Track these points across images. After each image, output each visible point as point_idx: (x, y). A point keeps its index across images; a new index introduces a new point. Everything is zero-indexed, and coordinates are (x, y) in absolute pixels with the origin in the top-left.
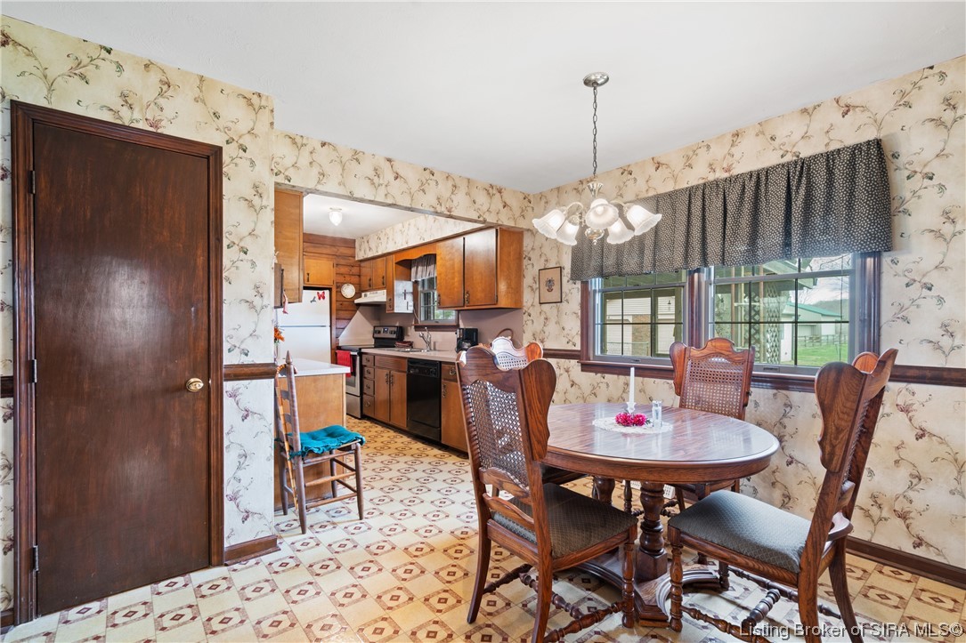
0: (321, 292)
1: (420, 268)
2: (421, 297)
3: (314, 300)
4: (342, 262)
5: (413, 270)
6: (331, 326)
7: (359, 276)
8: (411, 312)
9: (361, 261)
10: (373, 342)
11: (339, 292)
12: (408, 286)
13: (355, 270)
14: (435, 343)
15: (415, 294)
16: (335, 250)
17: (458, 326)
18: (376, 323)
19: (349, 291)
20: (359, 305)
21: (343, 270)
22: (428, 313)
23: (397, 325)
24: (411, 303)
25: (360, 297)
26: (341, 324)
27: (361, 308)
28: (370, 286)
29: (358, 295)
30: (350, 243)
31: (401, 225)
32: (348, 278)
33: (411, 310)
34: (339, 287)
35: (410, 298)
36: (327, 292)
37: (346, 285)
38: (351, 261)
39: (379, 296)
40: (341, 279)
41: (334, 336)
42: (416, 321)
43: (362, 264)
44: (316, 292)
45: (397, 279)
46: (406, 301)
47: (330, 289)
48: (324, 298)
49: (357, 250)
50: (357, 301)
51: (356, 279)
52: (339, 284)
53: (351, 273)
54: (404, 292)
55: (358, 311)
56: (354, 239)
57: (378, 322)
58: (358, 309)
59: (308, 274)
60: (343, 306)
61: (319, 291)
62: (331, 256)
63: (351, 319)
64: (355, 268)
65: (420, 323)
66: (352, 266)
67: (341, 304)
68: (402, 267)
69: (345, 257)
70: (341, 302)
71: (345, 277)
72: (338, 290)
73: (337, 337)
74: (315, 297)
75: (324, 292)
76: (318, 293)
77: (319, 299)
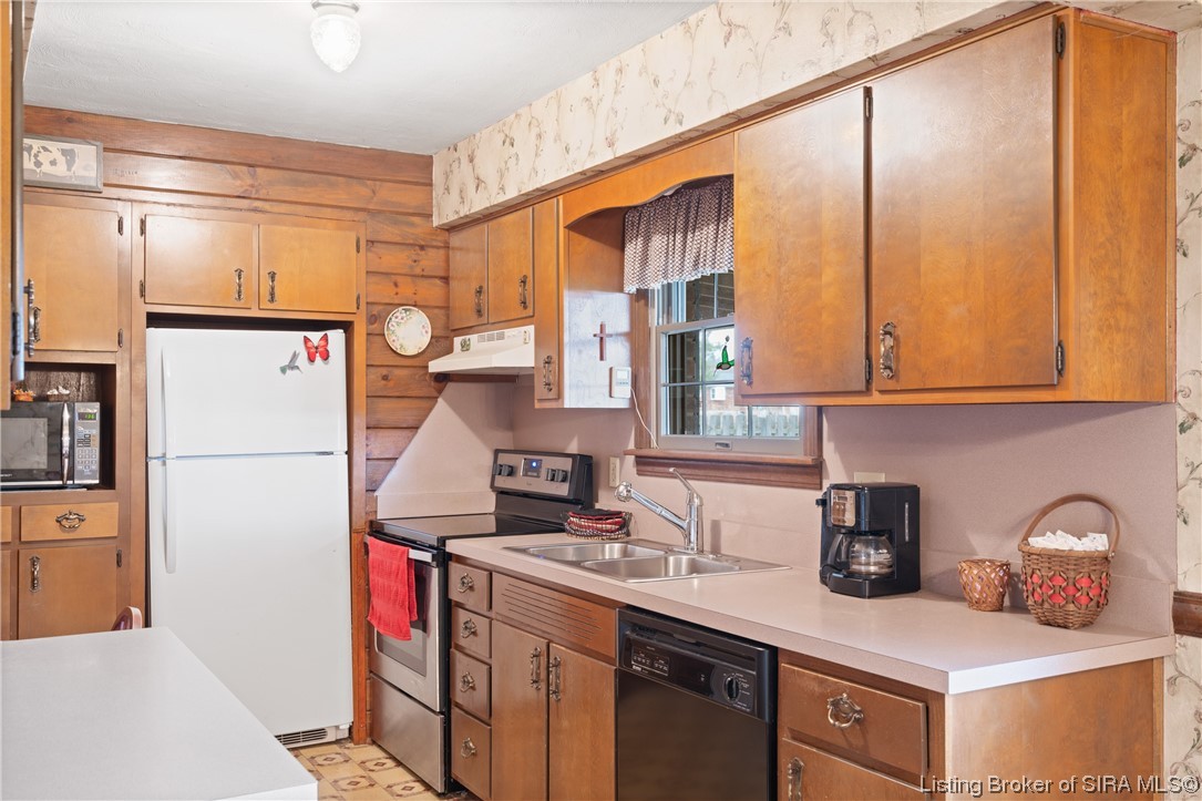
0: (315, 337)
1: (658, 241)
2: (660, 351)
3: (292, 366)
4: (389, 232)
5: (633, 249)
6: (349, 453)
7: (446, 279)
8: (624, 404)
9: (452, 228)
10: (490, 504)
11: (377, 336)
12: (613, 310)
13: (432, 260)
14: (716, 526)
15: (638, 337)
16: (364, 191)
18: (503, 439)
19: (410, 332)
20: (443, 378)
21: (393, 259)
22: (685, 411)
23: (573, 448)
24: (624, 374)
25: (449, 350)
26: (382, 444)
27: (451, 387)
28: (479, 312)
29: (441, 343)
30: (417, 169)
31: (587, 79)
32: (407, 289)
33: (622, 397)
34: (377, 319)
35: (619, 352)
36: (336, 338)
37: (399, 312)
38: (418, 229)
39: (512, 349)
40: (383, 292)
41: (359, 486)
42: (642, 438)
43: (456, 240)
44: (299, 335)
45: (571, 287)
46: (605, 365)
47: (346, 326)
48: (326, 356)
49: (438, 190)
50: (436, 366)
51: (434, 291)
52: (376, 310)
53: (418, 271)
54: (598, 332)
55: (440, 400)
56: (427, 153)
57: (510, 434)
58: (440, 392)
59: (273, 276)
60: (391, 384)
61: (309, 334)
62: (349, 215)
63: (417, 428)
64: (432, 252)
65: (655, 449)
66: (422, 248)
67: (385, 378)
68: (591, 237)
69: (398, 215)
70: (384, 371)
71: (396, 285)
72: (374, 328)
73: (370, 490)
74: (295, 356)
75: (325, 338)
76: (306, 340)
77: (311, 359)
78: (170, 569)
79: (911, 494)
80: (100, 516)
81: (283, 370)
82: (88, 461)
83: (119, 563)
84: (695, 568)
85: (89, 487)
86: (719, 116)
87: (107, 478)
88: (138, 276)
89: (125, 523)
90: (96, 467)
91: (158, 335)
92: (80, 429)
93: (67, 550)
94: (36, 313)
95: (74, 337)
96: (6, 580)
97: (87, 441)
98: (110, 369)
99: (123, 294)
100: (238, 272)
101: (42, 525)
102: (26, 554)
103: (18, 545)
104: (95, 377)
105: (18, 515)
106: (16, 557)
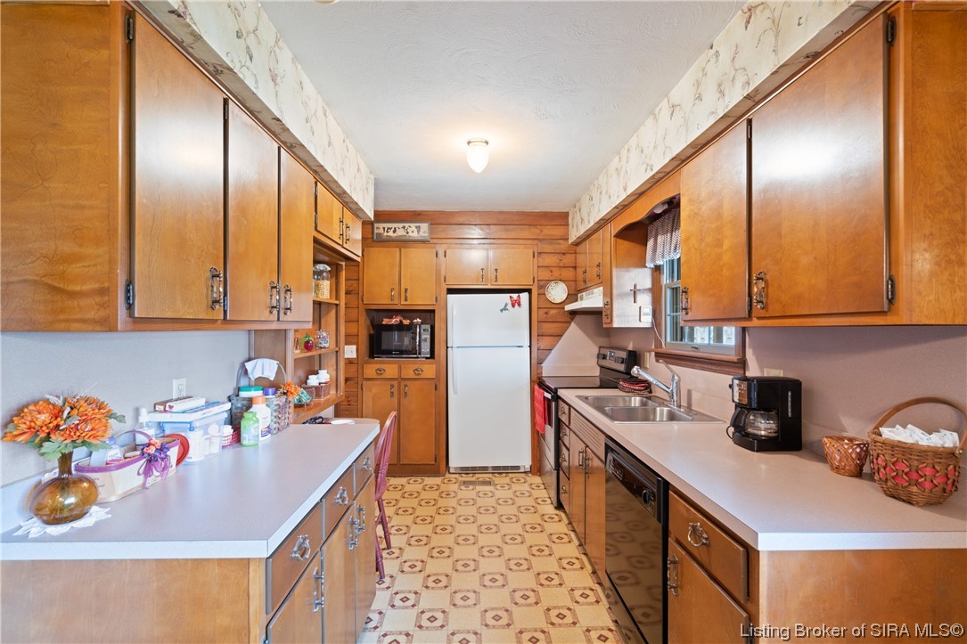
0: (515, 296)
1: (660, 239)
2: (667, 296)
3: (505, 309)
4: (548, 248)
5: (650, 243)
6: (530, 346)
7: (575, 267)
8: (649, 325)
9: (577, 244)
10: (597, 372)
11: (542, 295)
12: (643, 278)
13: (568, 260)
14: (689, 392)
15: (656, 291)
16: (537, 231)
17: (742, 363)
18: (603, 341)
19: (558, 293)
20: (574, 313)
21: (550, 260)
22: (679, 333)
23: (631, 348)
24: (648, 309)
25: (577, 300)
26: (545, 343)
27: (578, 318)
28: (585, 281)
29: (572, 297)
30: (562, 218)
31: (617, 159)
32: (556, 273)
33: (647, 321)
34: (543, 286)
35: (645, 301)
36: (524, 297)
37: (553, 283)
38: (563, 246)
39: (593, 299)
40: (544, 275)
41: (535, 361)
42: (659, 344)
43: (579, 249)
44: (508, 295)
45: (617, 267)
46: (636, 306)
47: (529, 291)
48: (519, 305)
49: (570, 227)
50: (569, 307)
51: (569, 274)
52: (542, 283)
53: (562, 265)
54: (633, 288)
55: (573, 323)
56: (565, 211)
57: (607, 339)
58: (572, 319)
59: (496, 270)
60: (549, 316)
61: (512, 295)
62: (530, 242)
63: (561, 336)
64: (568, 256)
65: (664, 349)
66: (564, 254)
67: (546, 313)
68: (629, 240)
69: (552, 240)
70: (546, 310)
71: (552, 271)
72: (541, 291)
73: (540, 362)
74: (506, 305)
75: (519, 296)
76: (511, 297)
77: (513, 306)
78: (455, 393)
79: (795, 386)
80: (429, 370)
81: (502, 311)
82: (426, 348)
83: (436, 389)
84: (672, 417)
85: (427, 358)
86: (668, 161)
87: (432, 355)
88: (443, 273)
89: (438, 372)
90: (428, 350)
91: (451, 297)
92: (423, 337)
93: (417, 383)
94: (406, 290)
95: (419, 300)
96: (396, 393)
97: (425, 340)
98: (433, 311)
99: (438, 281)
100: (482, 269)
101: (409, 372)
102: (403, 383)
103: (401, 379)
104: (429, 315)
105: (400, 368)
106: (399, 384)
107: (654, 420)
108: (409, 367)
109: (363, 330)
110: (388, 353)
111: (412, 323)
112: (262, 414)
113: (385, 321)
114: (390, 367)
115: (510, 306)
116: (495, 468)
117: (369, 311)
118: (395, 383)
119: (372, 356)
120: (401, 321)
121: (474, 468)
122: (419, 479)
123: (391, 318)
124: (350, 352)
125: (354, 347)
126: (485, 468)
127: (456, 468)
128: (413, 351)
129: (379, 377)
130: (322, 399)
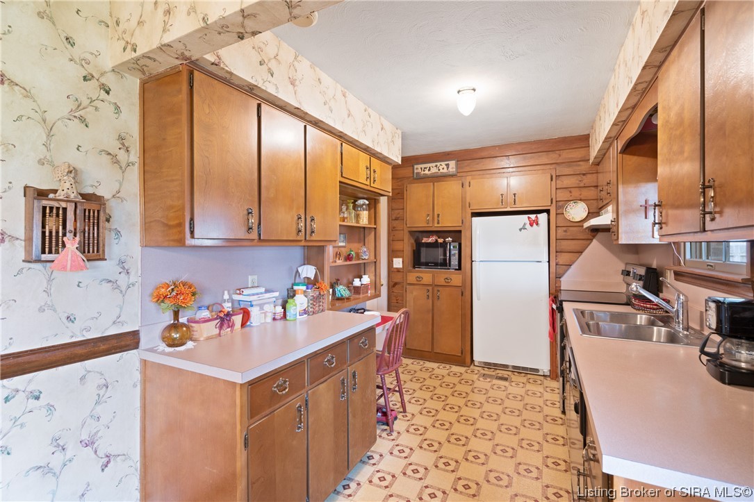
0: (533, 216)
3: (524, 228)
4: (567, 171)
6: (549, 262)
7: (596, 187)
10: (624, 289)
11: (561, 214)
13: (588, 180)
14: (701, 315)
16: (555, 156)
17: (750, 284)
19: (577, 212)
20: (596, 230)
21: (567, 182)
23: (655, 264)
26: (564, 258)
27: (600, 235)
30: (584, 140)
32: (576, 193)
36: (543, 217)
37: (571, 203)
38: (584, 167)
40: (562, 195)
41: (553, 276)
42: (677, 262)
43: (600, 168)
44: (526, 216)
46: (648, 222)
47: (548, 211)
48: (537, 224)
49: (591, 149)
50: (589, 224)
51: (590, 193)
52: (561, 204)
53: (582, 185)
54: (644, 204)
55: (594, 240)
56: (586, 133)
57: (636, 256)
58: (594, 237)
59: (515, 194)
60: (568, 234)
61: (530, 216)
62: (548, 167)
63: (582, 252)
64: (589, 176)
65: (683, 268)
66: (584, 174)
67: (565, 231)
69: (570, 163)
70: (565, 229)
71: (570, 192)
72: (559, 211)
73: (559, 277)
74: (525, 224)
75: (537, 217)
76: (529, 218)
77: (531, 225)
78: (479, 299)
80: (456, 279)
81: (520, 230)
82: (454, 262)
83: (462, 295)
85: (456, 269)
87: (460, 268)
88: (468, 200)
89: (464, 282)
90: (457, 263)
91: (476, 220)
92: (453, 252)
93: (447, 289)
94: (438, 215)
95: (448, 222)
96: (431, 296)
97: (454, 255)
98: (460, 231)
99: (463, 207)
100: (502, 195)
101: (441, 281)
102: (436, 289)
103: (434, 285)
104: (457, 234)
105: (433, 276)
106: (433, 289)
107: (650, 340)
108: (441, 275)
109: (407, 246)
110: (427, 264)
111: (444, 241)
112: (301, 301)
113: (425, 240)
114: (427, 275)
115: (528, 226)
116: (514, 367)
117: (412, 233)
118: (430, 288)
119: (414, 267)
120: (437, 240)
121: (495, 365)
122: (448, 366)
123: (429, 237)
124: (398, 263)
125: (401, 259)
126: (505, 366)
127: (480, 362)
128: (445, 264)
129: (418, 283)
130: (361, 296)
